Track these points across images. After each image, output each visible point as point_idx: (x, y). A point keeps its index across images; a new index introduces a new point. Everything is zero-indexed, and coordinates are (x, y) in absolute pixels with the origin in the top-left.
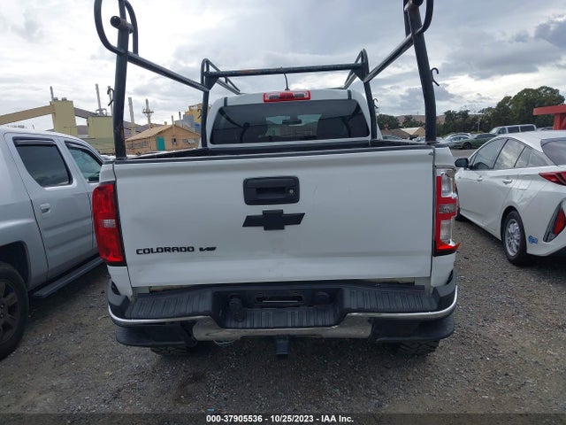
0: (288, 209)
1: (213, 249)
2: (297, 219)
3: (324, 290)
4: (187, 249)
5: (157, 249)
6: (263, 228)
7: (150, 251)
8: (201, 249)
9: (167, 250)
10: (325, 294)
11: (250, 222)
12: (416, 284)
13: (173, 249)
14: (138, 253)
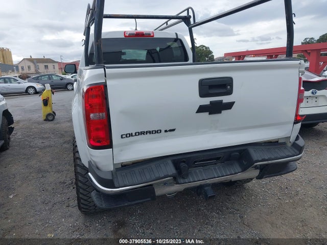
0: (226, 99)
1: (173, 130)
2: (229, 106)
3: (237, 151)
4: (157, 132)
5: (136, 133)
6: (208, 113)
7: (131, 135)
8: (166, 131)
9: (142, 133)
10: (238, 153)
11: (202, 109)
12: (279, 142)
13: (147, 132)
14: (122, 138)
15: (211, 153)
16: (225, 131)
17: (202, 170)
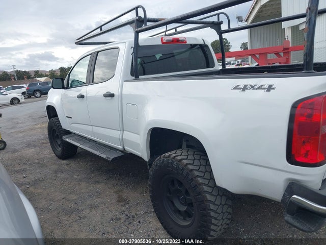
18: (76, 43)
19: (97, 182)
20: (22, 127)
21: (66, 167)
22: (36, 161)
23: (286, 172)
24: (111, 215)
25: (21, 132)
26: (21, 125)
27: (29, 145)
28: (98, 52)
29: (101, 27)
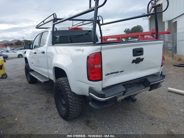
0: (141, 57)
1: (123, 71)
2: (142, 60)
4: (117, 72)
7: (109, 74)
8: (120, 72)
9: (112, 73)
10: (143, 80)
12: (155, 75)
13: (114, 73)
14: (106, 75)
15: (135, 81)
16: (140, 71)
17: (130, 89)
18: (36, 28)
19: (41, 94)
20: (18, 69)
21: (31, 87)
22: (19, 84)
23: (89, 84)
24: (40, 107)
25: (17, 71)
26: (18, 68)
27: (18, 77)
28: (43, 33)
29: (43, 21)
